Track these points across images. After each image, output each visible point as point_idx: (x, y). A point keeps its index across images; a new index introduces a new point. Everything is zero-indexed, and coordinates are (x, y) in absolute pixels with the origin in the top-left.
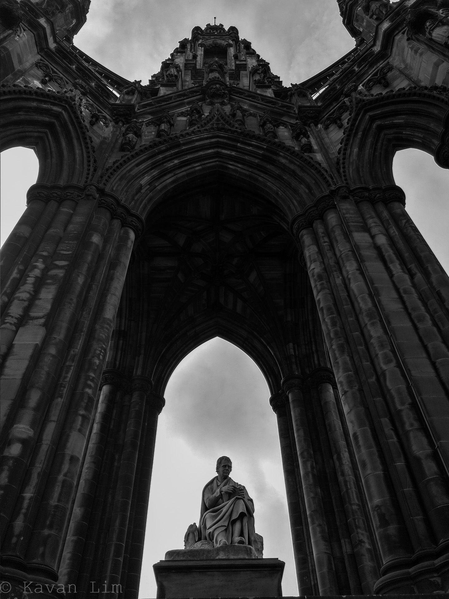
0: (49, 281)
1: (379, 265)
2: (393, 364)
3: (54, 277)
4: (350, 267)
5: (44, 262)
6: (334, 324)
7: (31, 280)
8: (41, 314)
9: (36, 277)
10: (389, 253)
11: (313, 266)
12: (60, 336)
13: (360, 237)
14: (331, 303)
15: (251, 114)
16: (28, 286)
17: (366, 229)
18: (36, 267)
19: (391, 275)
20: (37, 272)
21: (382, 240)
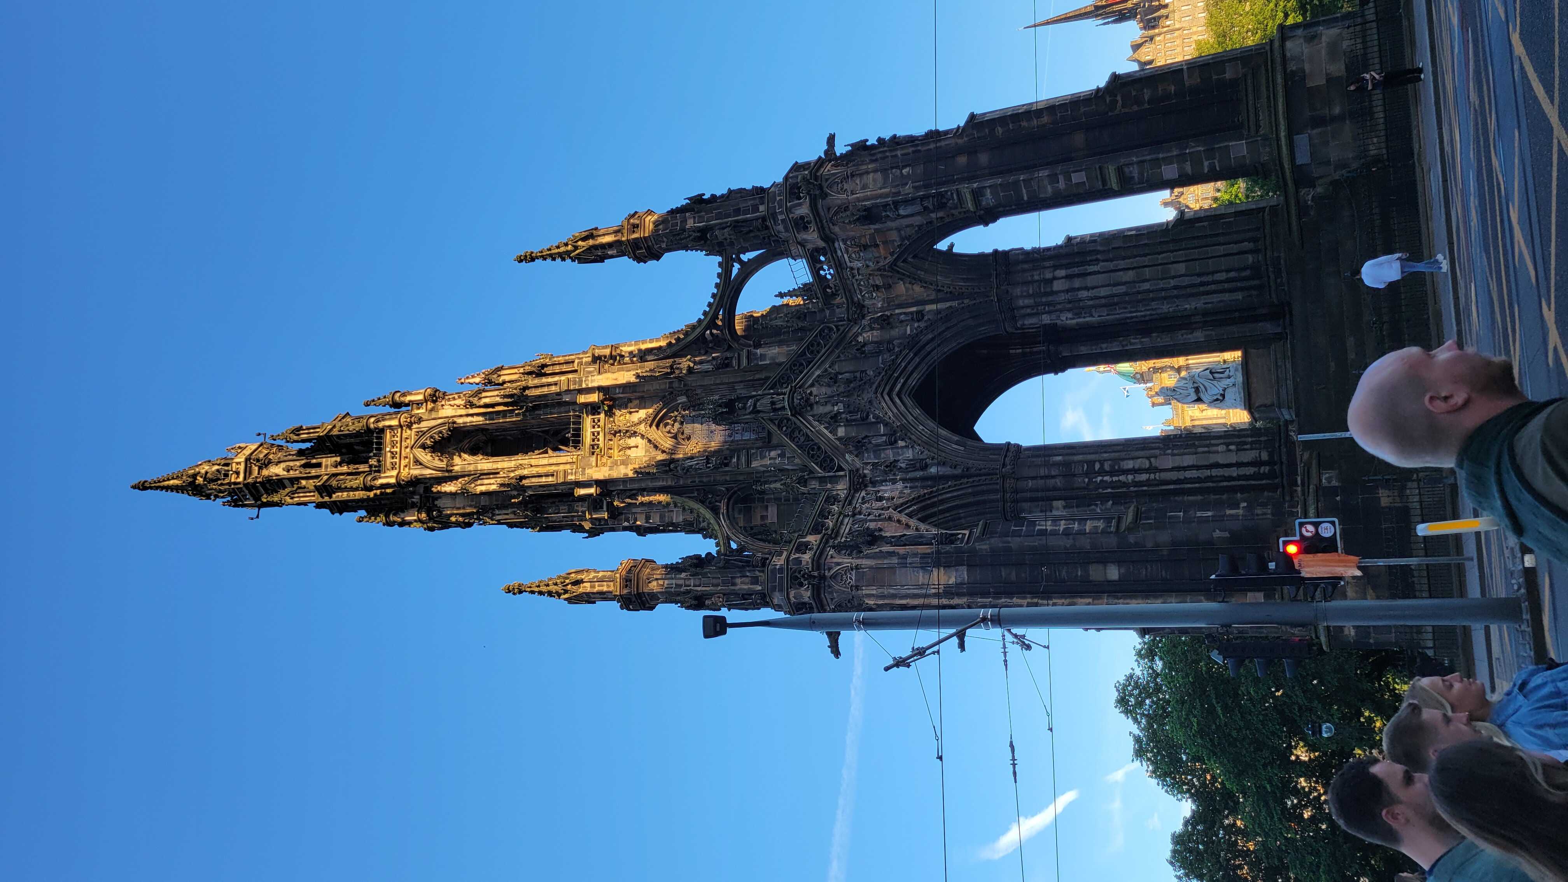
0: (1116, 467)
1: (1089, 278)
2: (1171, 281)
3: (1112, 466)
4: (1084, 294)
5: (1096, 477)
6: (1126, 308)
7: (1115, 479)
8: (1147, 462)
9: (1111, 476)
10: (1076, 270)
11: (1064, 319)
12: (1157, 452)
13: (1057, 286)
14: (1105, 309)
15: (830, 367)
16: (1122, 478)
17: (1050, 281)
18: (1102, 481)
19: (1099, 272)
20: (1107, 478)
21: (1061, 273)
